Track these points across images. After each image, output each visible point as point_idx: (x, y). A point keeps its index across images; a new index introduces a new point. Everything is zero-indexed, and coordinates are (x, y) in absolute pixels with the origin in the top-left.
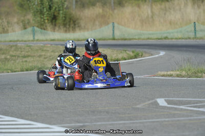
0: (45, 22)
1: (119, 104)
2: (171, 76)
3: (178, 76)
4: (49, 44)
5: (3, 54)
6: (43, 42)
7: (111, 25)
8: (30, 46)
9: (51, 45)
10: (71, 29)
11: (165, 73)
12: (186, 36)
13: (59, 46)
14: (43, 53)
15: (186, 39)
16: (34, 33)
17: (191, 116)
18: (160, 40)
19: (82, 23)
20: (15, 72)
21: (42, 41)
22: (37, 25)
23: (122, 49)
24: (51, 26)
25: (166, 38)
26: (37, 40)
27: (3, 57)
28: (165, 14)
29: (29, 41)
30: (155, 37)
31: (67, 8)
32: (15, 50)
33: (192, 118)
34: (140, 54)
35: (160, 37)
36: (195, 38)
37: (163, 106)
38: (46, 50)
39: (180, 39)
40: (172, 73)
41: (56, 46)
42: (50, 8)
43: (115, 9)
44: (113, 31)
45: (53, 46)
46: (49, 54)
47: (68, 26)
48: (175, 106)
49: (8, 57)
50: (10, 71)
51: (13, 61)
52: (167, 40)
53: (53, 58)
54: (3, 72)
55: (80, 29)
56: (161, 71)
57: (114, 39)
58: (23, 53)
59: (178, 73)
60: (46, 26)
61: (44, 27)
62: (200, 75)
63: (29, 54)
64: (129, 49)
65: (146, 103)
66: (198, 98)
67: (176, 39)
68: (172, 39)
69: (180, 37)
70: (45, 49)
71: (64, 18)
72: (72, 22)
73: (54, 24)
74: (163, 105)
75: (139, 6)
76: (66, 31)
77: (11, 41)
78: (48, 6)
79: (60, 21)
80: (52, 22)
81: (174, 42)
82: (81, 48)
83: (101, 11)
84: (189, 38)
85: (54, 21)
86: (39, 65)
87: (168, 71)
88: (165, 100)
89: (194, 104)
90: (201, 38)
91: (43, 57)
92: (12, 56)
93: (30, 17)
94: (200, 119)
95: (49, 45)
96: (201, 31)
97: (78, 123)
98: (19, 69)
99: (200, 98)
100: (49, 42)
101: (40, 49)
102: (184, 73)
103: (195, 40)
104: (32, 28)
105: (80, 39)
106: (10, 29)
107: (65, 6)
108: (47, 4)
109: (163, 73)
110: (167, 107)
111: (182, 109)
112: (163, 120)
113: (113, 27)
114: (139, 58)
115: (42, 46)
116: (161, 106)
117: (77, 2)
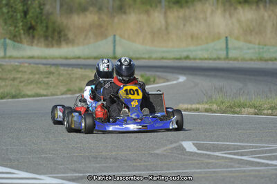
0: (20, 34)
2: (197, 110)
3: (207, 111)
4: (26, 63)
6: (18, 60)
7: (110, 39)
9: (30, 64)
10: (54, 42)
12: (215, 56)
13: (40, 66)
14: (19, 75)
15: (215, 59)
16: (5, 47)
17: (231, 167)
18: (178, 61)
19: (71, 36)
21: (17, 58)
22: (8, 36)
24: (28, 38)
25: (187, 58)
26: (10, 57)
28: (184, 25)
30: (172, 56)
31: (48, 14)
33: (233, 169)
34: (152, 80)
35: (178, 57)
36: (227, 58)
37: (192, 152)
38: (22, 71)
39: (206, 59)
40: (198, 106)
41: (35, 66)
42: (26, 13)
43: (114, 16)
44: (114, 46)
45: (32, 65)
46: (26, 77)
47: (50, 39)
48: (208, 153)
52: (189, 61)
53: (31, 82)
55: (67, 43)
56: (183, 103)
57: (115, 58)
59: (207, 106)
60: (21, 39)
61: (19, 39)
62: (237, 109)
65: (168, 147)
66: (240, 142)
67: (201, 59)
68: (195, 59)
69: (206, 56)
70: (20, 69)
71: (45, 28)
72: (56, 34)
73: (31, 35)
74: (191, 150)
75: (148, 14)
76: (47, 46)
79: (40, 30)
80: (29, 34)
81: (198, 63)
82: (70, 69)
83: (96, 18)
84: (219, 59)
85: (31, 31)
86: (13, 92)
87: (192, 104)
88: (194, 144)
89: (234, 149)
90: (236, 59)
91: (19, 80)
94: (244, 171)
95: (26, 65)
96: (235, 48)
99: (242, 142)
100: (27, 60)
101: (15, 69)
102: (215, 107)
103: (227, 61)
104: (2, 40)
105: (69, 57)
107: (46, 12)
109: (185, 106)
110: (196, 153)
111: (217, 156)
112: (193, 171)
113: (115, 41)
114: (150, 84)
115: (16, 65)
116: (188, 152)
117: (61, 5)
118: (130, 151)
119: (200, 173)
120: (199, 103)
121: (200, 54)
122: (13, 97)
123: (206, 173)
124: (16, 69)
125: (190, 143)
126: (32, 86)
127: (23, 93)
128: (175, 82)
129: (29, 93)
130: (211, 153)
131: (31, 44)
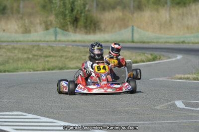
0: (67, 25)
1: (138, 105)
2: (188, 79)
4: (70, 45)
5: (25, 53)
6: (64, 43)
7: (130, 28)
8: (52, 47)
9: (73, 46)
10: (91, 31)
11: (183, 76)
13: (80, 47)
14: (65, 54)
16: (56, 34)
18: (177, 44)
19: (103, 26)
20: (37, 71)
21: (64, 41)
22: (58, 26)
23: (140, 51)
24: (72, 28)
25: (183, 42)
26: (59, 41)
27: (25, 56)
28: (182, 19)
29: (51, 41)
30: (173, 40)
31: (89, 11)
32: (37, 50)
34: (158, 57)
35: (177, 41)
38: (67, 51)
39: (196, 43)
40: (189, 76)
41: (77, 47)
42: (72, 10)
43: (134, 13)
44: (133, 34)
45: (74, 47)
46: (70, 55)
47: (88, 28)
48: (193, 109)
49: (31, 56)
50: (32, 70)
51: (35, 61)
52: (184, 45)
53: (74, 59)
54: (25, 71)
55: (100, 32)
56: (179, 74)
57: (133, 42)
58: (45, 53)
59: (195, 76)
60: (68, 28)
61: (66, 28)
63: (51, 54)
64: (148, 52)
65: (165, 105)
67: (193, 43)
68: (189, 43)
69: (197, 41)
70: (66, 49)
71: (85, 21)
72: (92, 25)
73: (75, 25)
74: (180, 107)
75: (157, 11)
76: (86, 33)
77: (33, 41)
78: (71, 9)
79: (81, 23)
80: (73, 24)
81: (191, 46)
83: (121, 14)
85: (75, 23)
86: (60, 65)
87: (184, 74)
88: (183, 102)
92: (34, 55)
93: (52, 18)
95: (70, 46)
97: (99, 122)
98: (41, 68)
100: (71, 43)
104: (54, 29)
106: (32, 30)
107: (87, 9)
108: (70, 6)
109: (180, 76)
110: (184, 109)
112: (181, 121)
113: (133, 30)
114: (157, 60)
115: (63, 47)
116: (179, 108)
117: (97, 5)
118: (138, 107)
119: (186, 123)
120: (189, 74)
121: (193, 40)
122: (61, 69)
123: (190, 123)
124: (63, 50)
125: (181, 101)
126: (74, 62)
127: (67, 66)
128: (174, 59)
129: (72, 66)
130: (195, 109)
131: (75, 31)
